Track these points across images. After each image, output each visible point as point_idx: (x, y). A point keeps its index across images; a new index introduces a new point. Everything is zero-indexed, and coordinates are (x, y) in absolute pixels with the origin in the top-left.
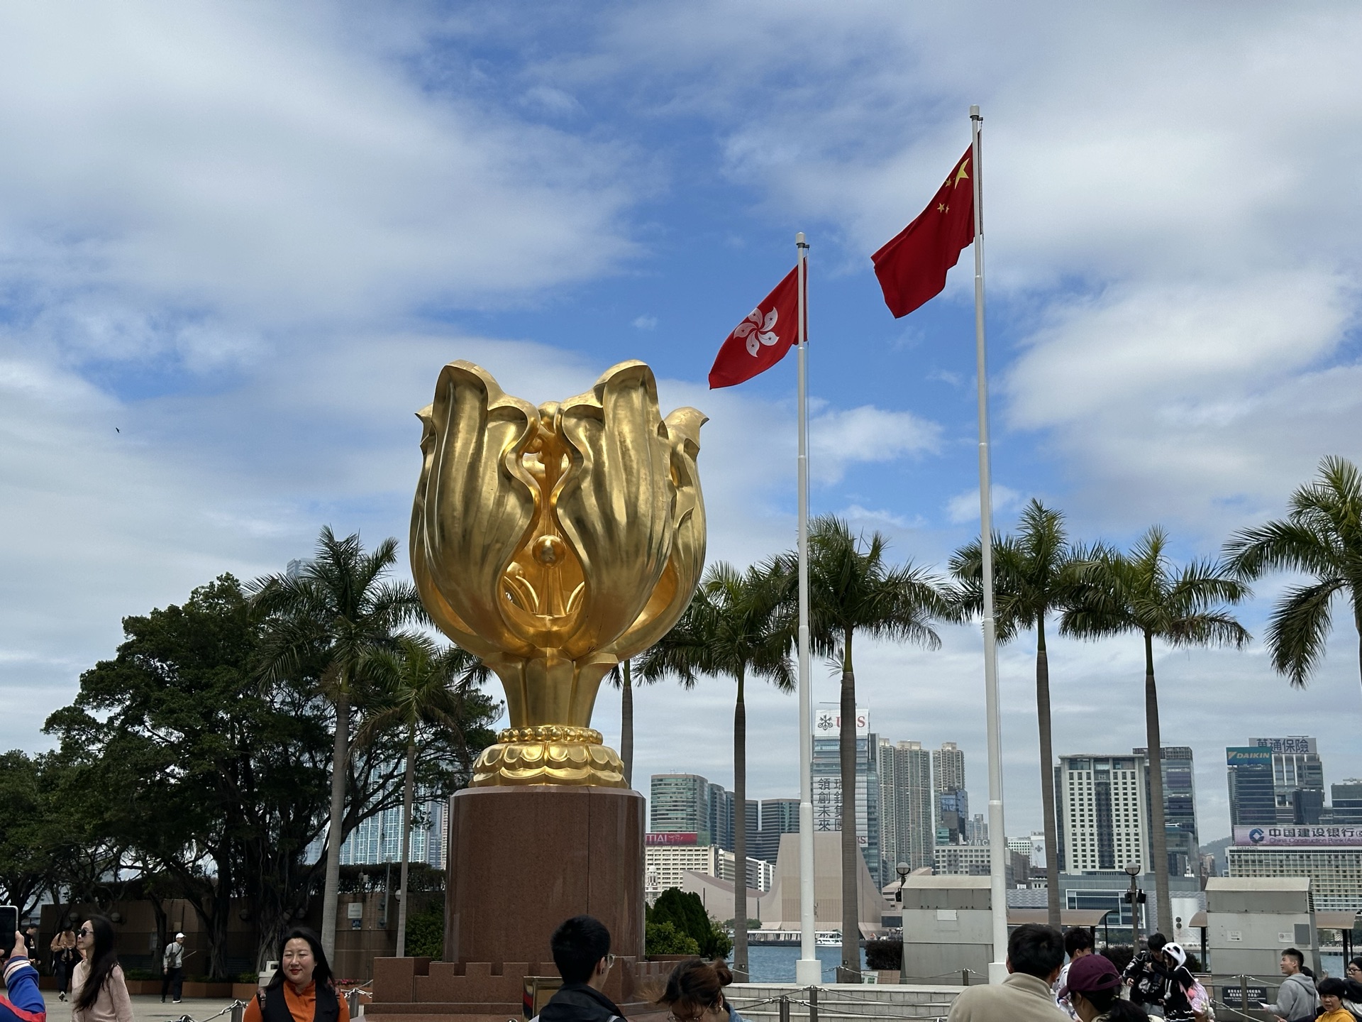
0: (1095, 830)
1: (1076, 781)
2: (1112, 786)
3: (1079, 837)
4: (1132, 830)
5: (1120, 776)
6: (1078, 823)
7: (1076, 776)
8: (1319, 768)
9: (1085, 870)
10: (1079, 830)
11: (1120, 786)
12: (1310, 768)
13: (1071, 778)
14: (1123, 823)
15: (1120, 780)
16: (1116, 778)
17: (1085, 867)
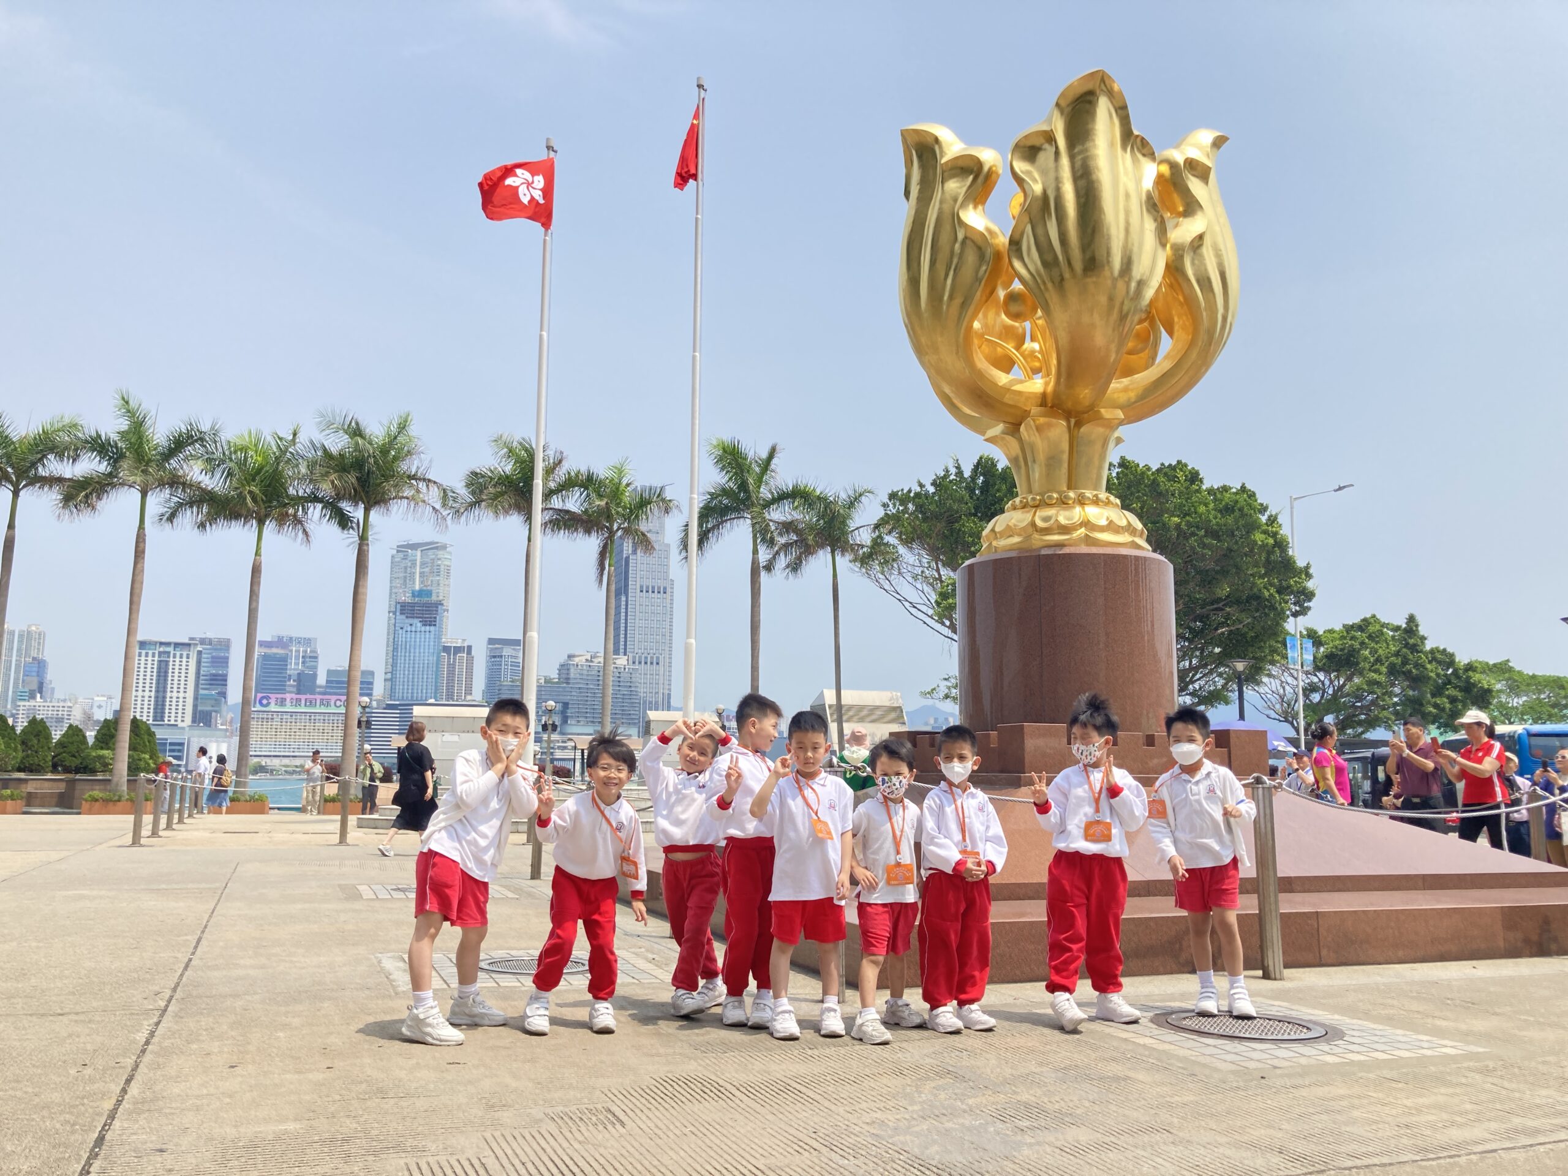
0: (153, 694)
1: (143, 658)
3: (140, 699)
4: (181, 695)
5: (178, 656)
6: (140, 689)
7: (145, 654)
8: (316, 657)
12: (310, 657)
13: (140, 655)
14: (175, 690)
15: (178, 659)
16: (174, 657)
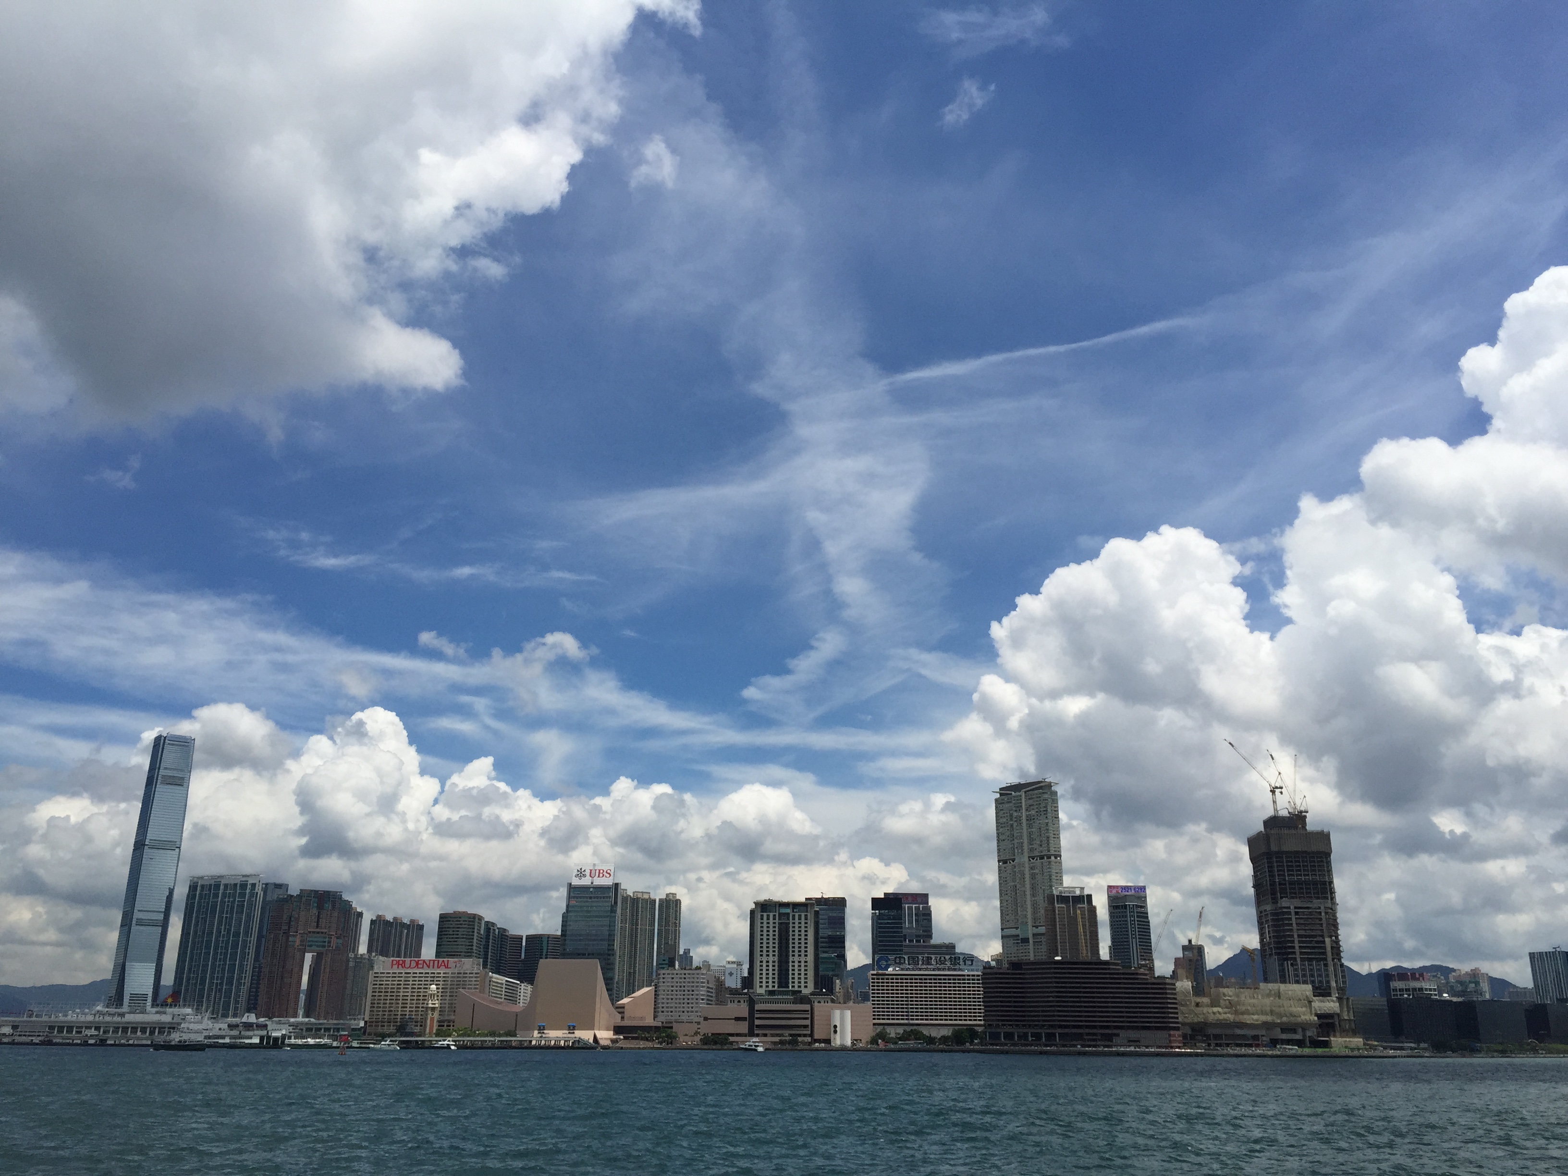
0: (776, 958)
1: (765, 921)
2: (791, 925)
3: (765, 964)
4: (803, 959)
6: (765, 953)
8: (930, 916)
9: (767, 989)
10: (764, 959)
12: (924, 915)
13: (762, 919)
14: (796, 953)
15: (797, 921)
16: (794, 919)
17: (767, 986)
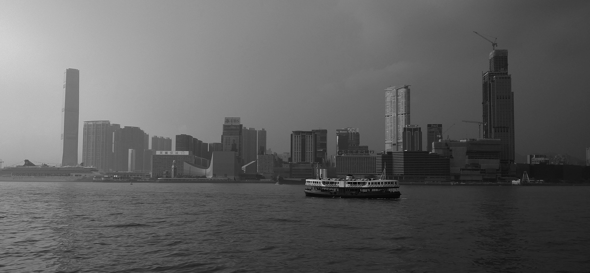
0: (301, 151)
2: (306, 140)
3: (296, 153)
4: (310, 151)
5: (308, 137)
7: (296, 137)
10: (296, 151)
11: (308, 139)
12: (356, 136)
13: (295, 137)
14: (308, 150)
16: (307, 137)
17: (297, 161)
